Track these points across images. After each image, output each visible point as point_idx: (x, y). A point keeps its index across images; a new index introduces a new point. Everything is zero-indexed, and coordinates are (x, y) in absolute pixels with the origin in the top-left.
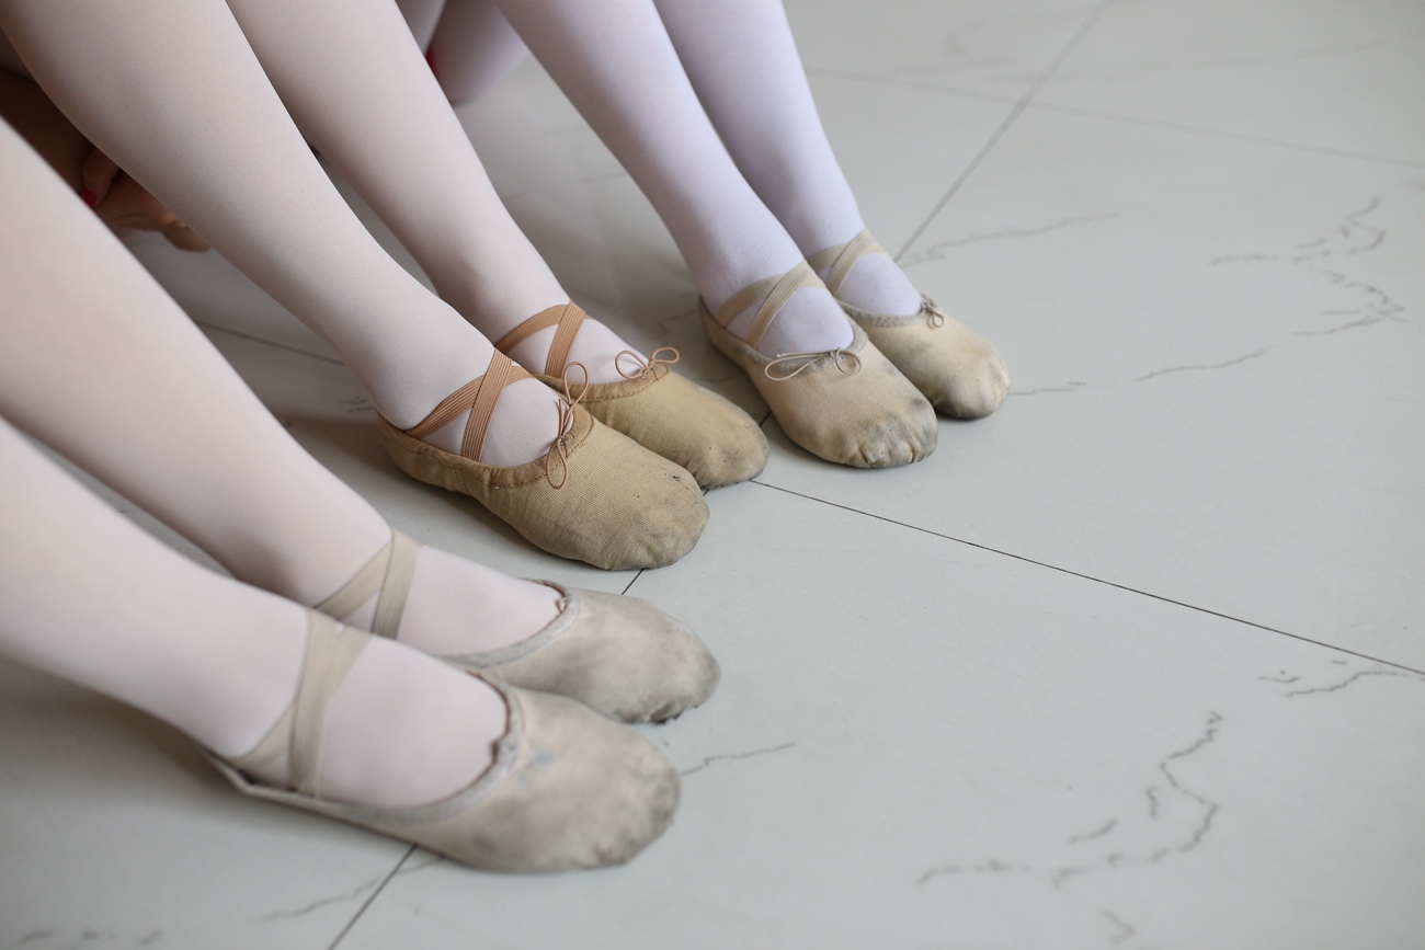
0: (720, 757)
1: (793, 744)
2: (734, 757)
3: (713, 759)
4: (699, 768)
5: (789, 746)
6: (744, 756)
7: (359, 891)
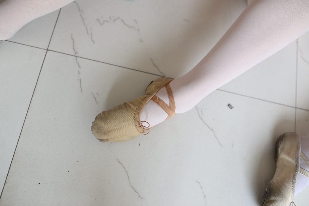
0: (214, 132)
1: (222, 147)
2: (215, 135)
3: (213, 131)
4: (210, 129)
5: (221, 146)
6: (216, 137)
7: (162, 73)
